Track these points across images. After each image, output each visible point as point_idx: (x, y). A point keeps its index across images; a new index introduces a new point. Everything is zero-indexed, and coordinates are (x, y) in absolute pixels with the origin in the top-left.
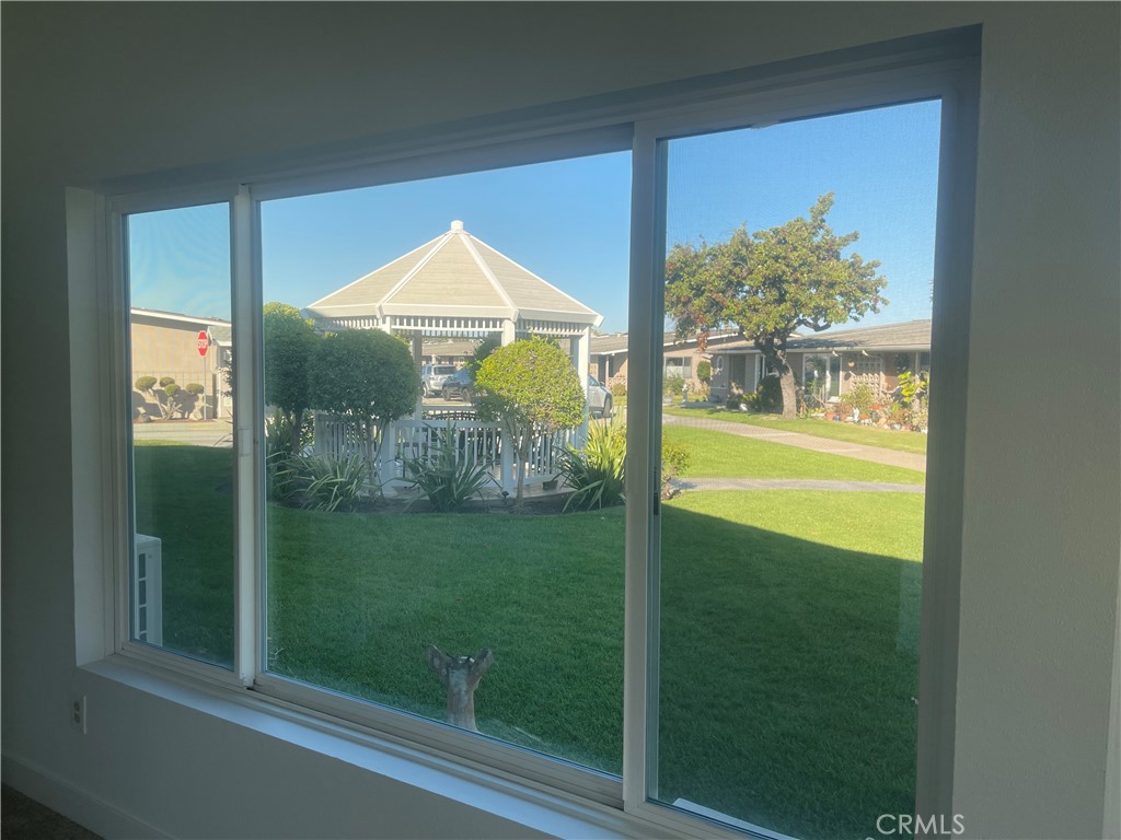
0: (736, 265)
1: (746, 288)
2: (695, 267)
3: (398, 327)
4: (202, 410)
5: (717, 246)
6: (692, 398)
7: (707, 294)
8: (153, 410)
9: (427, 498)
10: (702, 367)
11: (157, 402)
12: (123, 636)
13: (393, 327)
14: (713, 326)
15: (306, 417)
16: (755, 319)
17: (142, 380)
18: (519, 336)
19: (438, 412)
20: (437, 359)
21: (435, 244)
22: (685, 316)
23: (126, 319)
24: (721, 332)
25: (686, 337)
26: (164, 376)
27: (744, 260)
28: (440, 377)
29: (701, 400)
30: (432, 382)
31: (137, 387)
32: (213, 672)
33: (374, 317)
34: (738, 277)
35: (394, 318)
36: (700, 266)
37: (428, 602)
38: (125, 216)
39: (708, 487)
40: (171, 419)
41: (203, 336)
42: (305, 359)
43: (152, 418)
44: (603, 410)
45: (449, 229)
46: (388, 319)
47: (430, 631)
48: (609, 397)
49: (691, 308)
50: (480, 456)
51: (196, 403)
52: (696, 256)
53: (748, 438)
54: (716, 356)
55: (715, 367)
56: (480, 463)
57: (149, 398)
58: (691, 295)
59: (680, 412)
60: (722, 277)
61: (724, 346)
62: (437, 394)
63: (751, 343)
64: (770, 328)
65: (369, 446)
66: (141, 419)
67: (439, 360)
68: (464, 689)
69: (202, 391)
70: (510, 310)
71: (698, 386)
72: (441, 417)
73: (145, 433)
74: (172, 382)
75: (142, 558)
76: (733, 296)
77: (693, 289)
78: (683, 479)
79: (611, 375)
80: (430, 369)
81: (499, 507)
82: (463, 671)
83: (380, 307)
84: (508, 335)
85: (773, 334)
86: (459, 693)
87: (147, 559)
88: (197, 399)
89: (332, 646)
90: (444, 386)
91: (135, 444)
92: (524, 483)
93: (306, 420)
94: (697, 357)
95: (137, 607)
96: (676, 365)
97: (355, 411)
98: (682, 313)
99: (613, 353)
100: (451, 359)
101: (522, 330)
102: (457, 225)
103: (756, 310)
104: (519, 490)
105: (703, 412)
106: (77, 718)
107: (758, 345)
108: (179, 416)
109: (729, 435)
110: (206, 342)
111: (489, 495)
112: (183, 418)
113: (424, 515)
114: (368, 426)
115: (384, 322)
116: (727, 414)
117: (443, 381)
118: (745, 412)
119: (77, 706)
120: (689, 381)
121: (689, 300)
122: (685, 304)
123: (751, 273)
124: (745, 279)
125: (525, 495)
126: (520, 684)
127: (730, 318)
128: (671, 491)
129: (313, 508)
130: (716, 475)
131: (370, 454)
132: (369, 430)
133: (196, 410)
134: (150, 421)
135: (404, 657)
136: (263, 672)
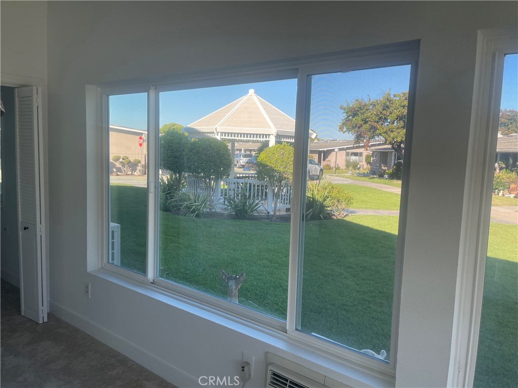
0: (384, 109)
1: (389, 121)
2: (364, 110)
3: (223, 137)
4: (140, 171)
5: (375, 101)
6: (362, 171)
7: (369, 123)
8: (119, 170)
9: (234, 213)
10: (368, 157)
11: (121, 166)
12: (105, 261)
13: (222, 137)
14: (372, 138)
15: (184, 175)
16: (392, 135)
17: (115, 157)
18: (277, 142)
19: (241, 175)
20: (244, 151)
21: (241, 100)
22: (359, 133)
23: (108, 130)
24: (376, 141)
25: (359, 143)
26: (124, 155)
27: (388, 107)
28: (245, 159)
29: (366, 173)
30: (241, 161)
31: (112, 160)
32: (139, 276)
33: (213, 133)
34: (385, 115)
35: (222, 133)
36: (367, 110)
37: (229, 256)
38: (108, 96)
39: (362, 213)
40: (127, 174)
41: (141, 138)
42: (183, 151)
43: (119, 173)
44: (318, 176)
45: (248, 93)
46: (219, 134)
47: (229, 269)
48: (321, 170)
49: (362, 129)
50: (258, 195)
51: (137, 168)
52: (365, 105)
53: (386, 191)
54: (374, 152)
55: (373, 157)
56: (258, 199)
57: (118, 165)
58: (362, 123)
59: (355, 178)
60: (377, 115)
61: (377, 147)
62: (243, 166)
63: (390, 146)
64: (399, 140)
65: (210, 190)
66: (114, 174)
67: (245, 151)
68: (234, 288)
69: (140, 163)
70: (273, 131)
71: (365, 166)
72: (243, 177)
73: (115, 180)
74: (128, 158)
75: (113, 232)
76: (382, 124)
77: (363, 121)
78: (351, 209)
79: (324, 160)
80: (240, 155)
81: (265, 218)
82: (234, 281)
83: (216, 128)
84: (272, 142)
85: (401, 143)
86: (232, 289)
87: (115, 233)
88: (138, 166)
89: (188, 272)
90: (247, 163)
91: (110, 185)
92: (277, 209)
93: (184, 177)
94: (365, 153)
95: (111, 251)
96: (355, 156)
97: (204, 174)
98: (358, 132)
99: (325, 149)
100: (251, 151)
101: (278, 140)
102: (251, 91)
103: (392, 131)
104: (275, 211)
105: (366, 179)
106: (87, 292)
107: (393, 148)
108: (130, 173)
109: (376, 189)
110: (142, 141)
111: (261, 213)
112: (132, 174)
113: (232, 220)
114: (209, 180)
115: (218, 135)
116: (378, 180)
117: (246, 161)
118: (387, 179)
119: (87, 287)
120: (361, 164)
121: (361, 126)
122: (359, 128)
123: (391, 114)
124: (388, 116)
125: (278, 213)
126: (264, 292)
127: (380, 134)
128: (345, 214)
129: (185, 216)
130: (367, 208)
131: (210, 193)
132: (210, 183)
133: (137, 171)
134: (118, 175)
135: (217, 278)
136: (157, 277)
